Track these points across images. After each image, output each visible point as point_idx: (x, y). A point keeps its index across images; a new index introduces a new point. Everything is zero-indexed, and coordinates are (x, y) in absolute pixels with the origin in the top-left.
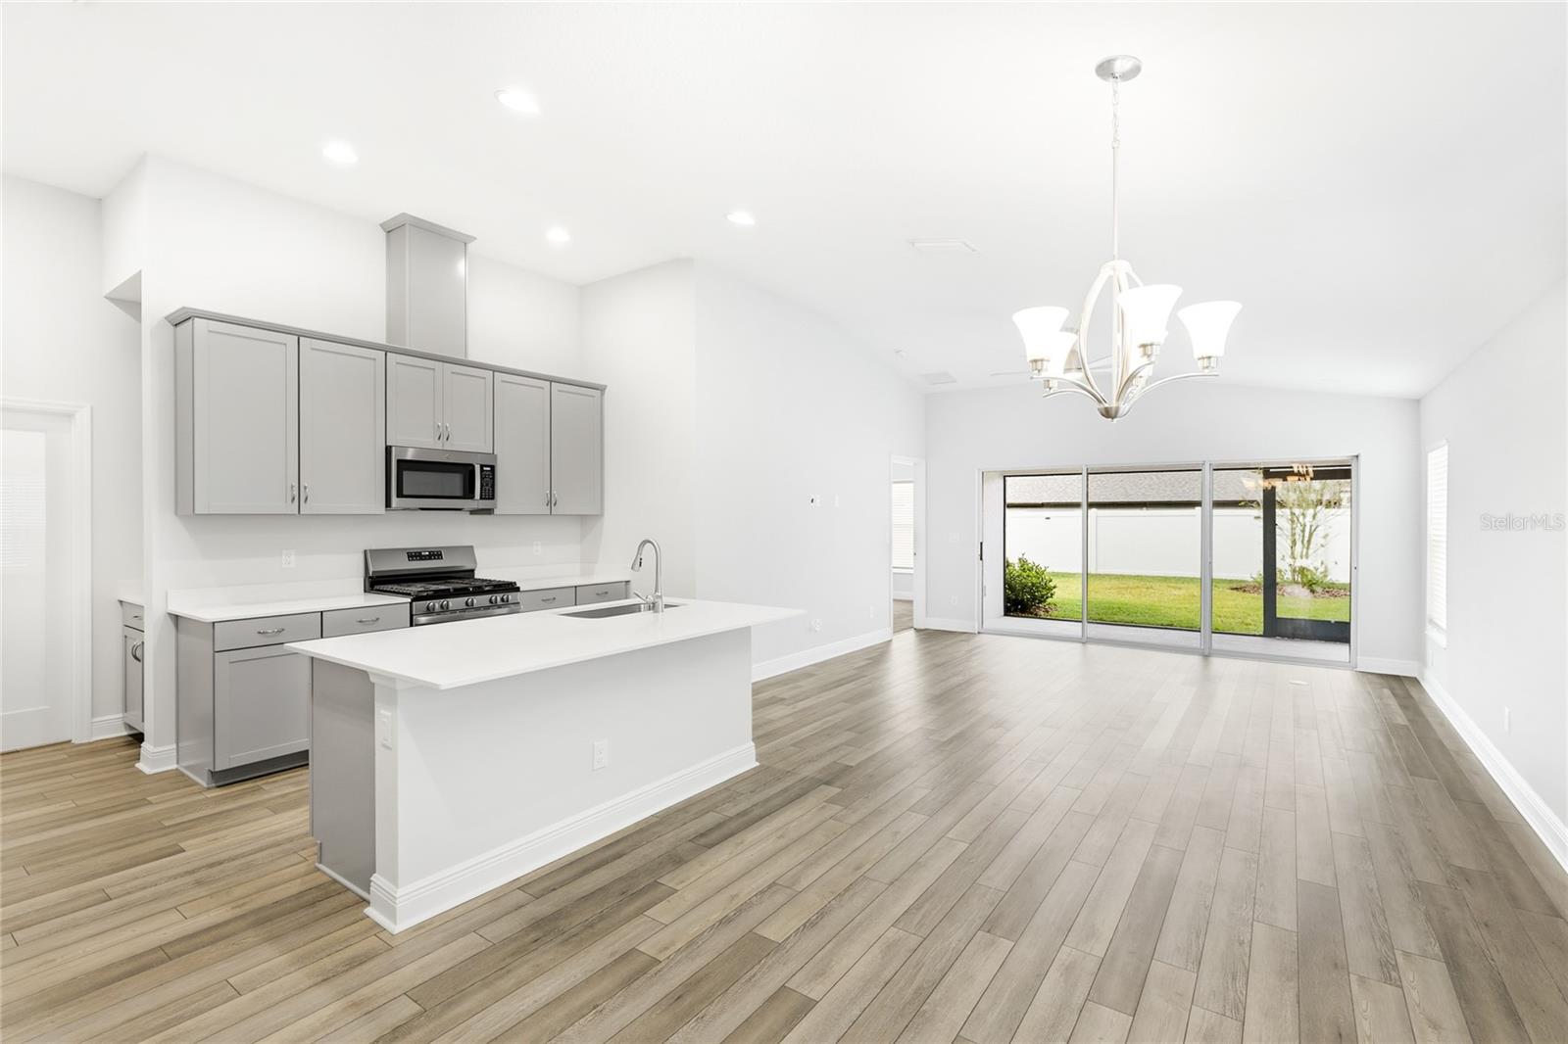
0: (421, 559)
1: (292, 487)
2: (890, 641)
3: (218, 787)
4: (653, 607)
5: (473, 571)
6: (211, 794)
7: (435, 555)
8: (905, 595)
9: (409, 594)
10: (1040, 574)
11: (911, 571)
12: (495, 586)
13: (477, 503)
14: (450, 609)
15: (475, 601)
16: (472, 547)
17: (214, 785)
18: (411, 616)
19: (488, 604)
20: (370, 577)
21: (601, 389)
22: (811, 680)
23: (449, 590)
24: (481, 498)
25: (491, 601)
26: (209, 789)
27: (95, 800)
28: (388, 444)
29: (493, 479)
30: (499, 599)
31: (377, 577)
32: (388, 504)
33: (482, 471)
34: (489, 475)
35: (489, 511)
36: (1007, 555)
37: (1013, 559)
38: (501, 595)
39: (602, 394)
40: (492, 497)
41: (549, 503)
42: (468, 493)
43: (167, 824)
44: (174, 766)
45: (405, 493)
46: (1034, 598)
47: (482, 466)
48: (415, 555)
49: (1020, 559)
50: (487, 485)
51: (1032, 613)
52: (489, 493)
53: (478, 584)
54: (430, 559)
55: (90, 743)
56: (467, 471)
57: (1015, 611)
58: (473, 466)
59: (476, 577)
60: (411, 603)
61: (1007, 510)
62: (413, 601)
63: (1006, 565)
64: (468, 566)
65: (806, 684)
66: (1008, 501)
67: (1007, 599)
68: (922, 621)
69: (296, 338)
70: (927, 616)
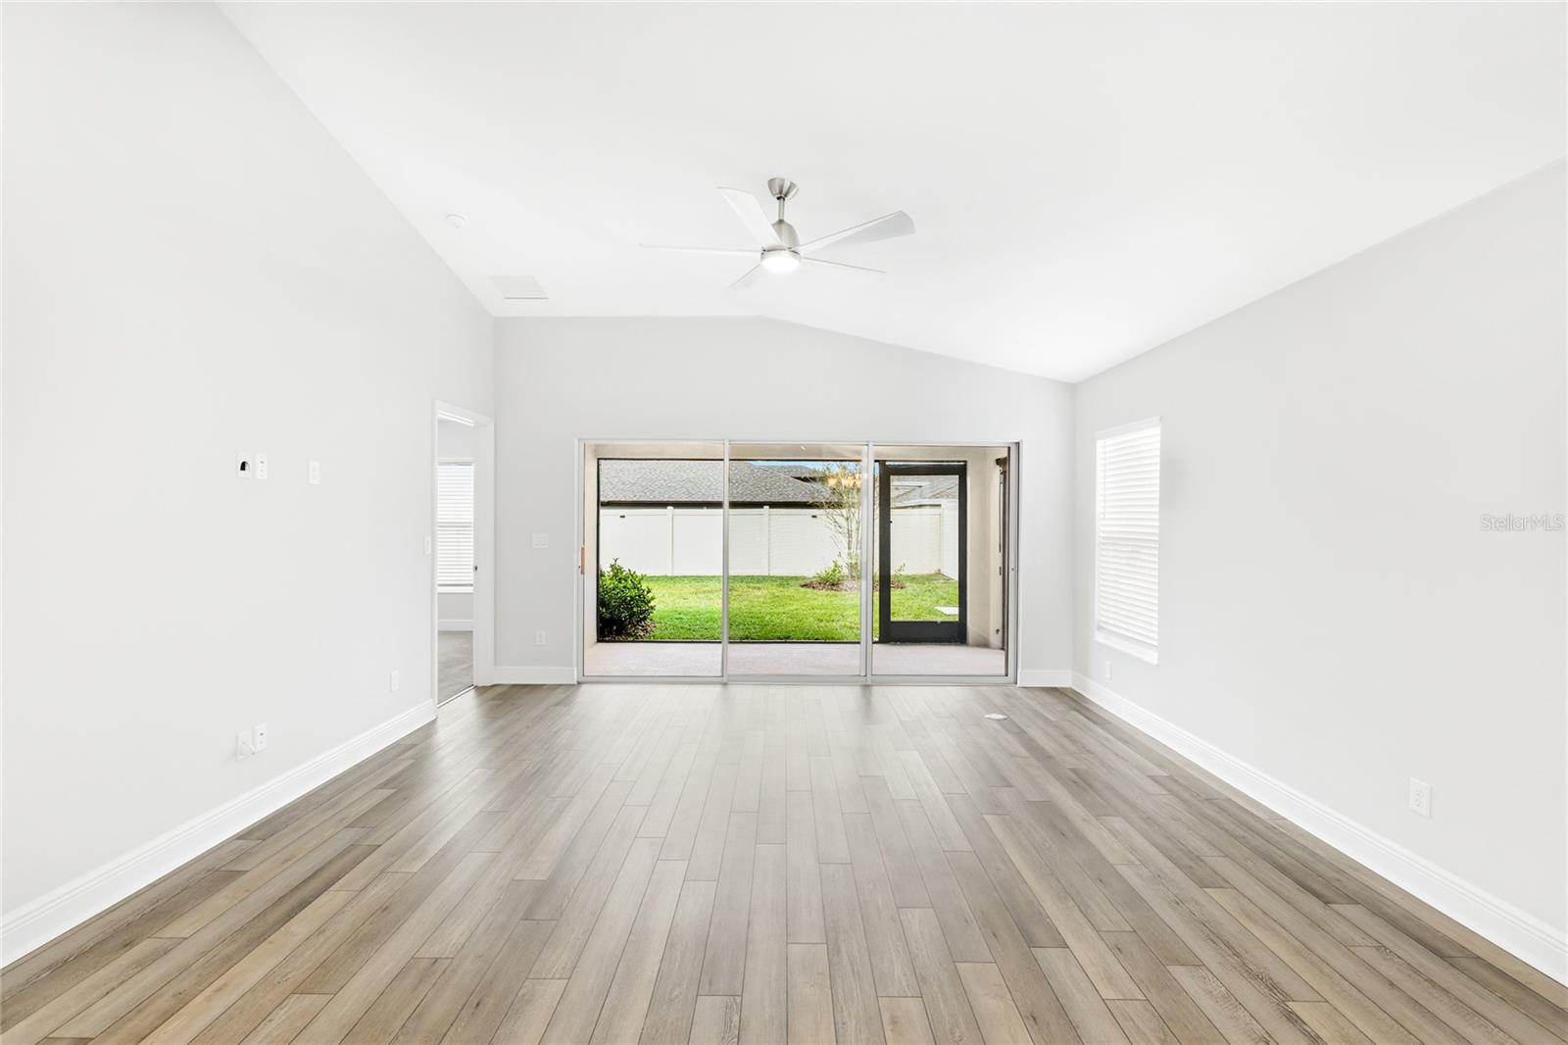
2: (434, 721)
8: (458, 624)
10: (635, 581)
11: (470, 590)
36: (601, 563)
37: (606, 568)
46: (632, 615)
49: (612, 566)
51: (630, 635)
57: (611, 633)
61: (603, 511)
63: (599, 575)
66: (602, 499)
67: (600, 618)
68: (488, 674)
70: (495, 665)
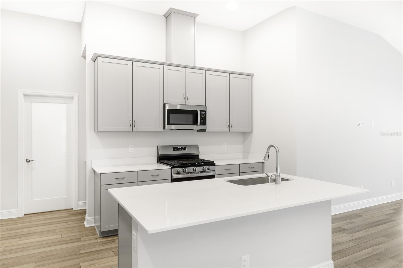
0: (178, 150)
1: (130, 121)
3: (103, 237)
4: (275, 181)
5: (198, 155)
6: (100, 240)
7: (184, 148)
9: (171, 165)
12: (205, 163)
13: (199, 127)
14: (186, 172)
15: (196, 169)
16: (198, 145)
17: (101, 236)
18: (171, 174)
19: (202, 170)
20: (159, 157)
21: (252, 76)
22: (360, 219)
23: (186, 163)
24: (200, 125)
25: (203, 169)
26: (100, 238)
27: (67, 235)
28: (164, 103)
29: (205, 116)
30: (206, 168)
31: (161, 157)
32: (164, 128)
33: (201, 113)
34: (204, 115)
35: (204, 130)
38: (208, 167)
39: (252, 78)
40: (204, 124)
41: (229, 127)
42: (195, 123)
43: (82, 252)
44: (94, 225)
45: (170, 123)
47: (201, 111)
48: (176, 148)
50: (203, 119)
52: (203, 123)
53: (199, 161)
54: (181, 150)
55: (77, 210)
56: (194, 113)
58: (197, 111)
59: (199, 158)
60: (171, 169)
62: (172, 168)
64: (197, 153)
65: (358, 221)
69: (132, 62)
